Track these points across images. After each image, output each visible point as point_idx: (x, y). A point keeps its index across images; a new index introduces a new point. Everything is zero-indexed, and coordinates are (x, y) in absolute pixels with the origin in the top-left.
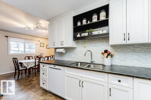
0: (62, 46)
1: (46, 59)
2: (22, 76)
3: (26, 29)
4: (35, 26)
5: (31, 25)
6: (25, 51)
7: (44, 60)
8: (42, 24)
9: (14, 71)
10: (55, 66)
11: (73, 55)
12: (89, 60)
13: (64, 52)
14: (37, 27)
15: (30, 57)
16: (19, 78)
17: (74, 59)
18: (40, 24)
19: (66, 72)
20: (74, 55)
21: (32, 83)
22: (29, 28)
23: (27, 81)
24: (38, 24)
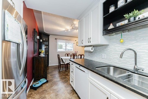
0: (90, 44)
1: (79, 57)
2: (63, 69)
3: (66, 31)
4: (71, 28)
5: (69, 28)
6: (66, 49)
7: (77, 58)
8: (76, 24)
9: (58, 65)
10: (80, 67)
11: (103, 55)
12: (131, 65)
13: (92, 51)
14: (73, 28)
15: (69, 54)
16: (60, 71)
17: (105, 60)
18: (74, 24)
19: (90, 77)
20: (106, 55)
21: (67, 78)
22: (68, 30)
23: (64, 74)
24: (73, 25)
